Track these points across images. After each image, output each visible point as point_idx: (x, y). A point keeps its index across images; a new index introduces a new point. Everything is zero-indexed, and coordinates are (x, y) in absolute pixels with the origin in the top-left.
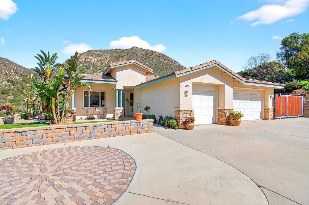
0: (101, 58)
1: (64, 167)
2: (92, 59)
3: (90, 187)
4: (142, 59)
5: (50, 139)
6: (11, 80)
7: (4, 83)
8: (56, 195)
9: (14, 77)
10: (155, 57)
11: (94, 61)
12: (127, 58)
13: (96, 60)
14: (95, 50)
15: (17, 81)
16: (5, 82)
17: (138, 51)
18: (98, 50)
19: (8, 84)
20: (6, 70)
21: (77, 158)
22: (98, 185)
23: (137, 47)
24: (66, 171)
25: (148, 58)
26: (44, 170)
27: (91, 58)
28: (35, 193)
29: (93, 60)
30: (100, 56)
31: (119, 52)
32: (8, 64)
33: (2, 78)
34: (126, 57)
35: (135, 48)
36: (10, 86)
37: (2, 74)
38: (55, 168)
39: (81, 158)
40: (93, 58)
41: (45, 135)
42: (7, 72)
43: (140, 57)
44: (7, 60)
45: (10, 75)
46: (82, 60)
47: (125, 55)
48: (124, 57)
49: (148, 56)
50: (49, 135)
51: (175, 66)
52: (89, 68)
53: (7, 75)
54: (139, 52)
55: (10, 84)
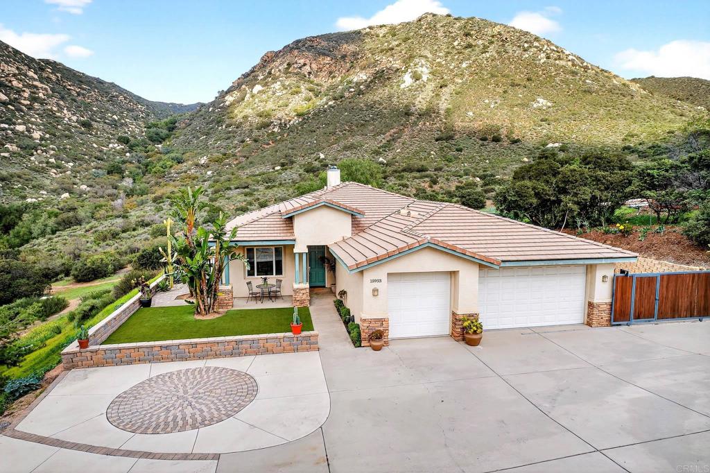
0: (329, 59)
1: (201, 391)
2: (305, 65)
3: (213, 410)
4: (448, 53)
5: (192, 354)
6: (125, 137)
7: (111, 146)
8: (192, 411)
9: (130, 129)
10: (492, 42)
11: (309, 69)
12: (403, 52)
13: (314, 66)
14: (313, 37)
15: (135, 138)
16: (113, 143)
17: (438, 26)
18: (321, 37)
19: (119, 147)
20: (114, 113)
21: (212, 384)
22: (218, 410)
23: (434, 15)
24: (201, 395)
25: (469, 46)
26: (186, 392)
27: (302, 61)
28: (180, 408)
29: (307, 68)
30: (327, 52)
31: (381, 35)
32: (117, 97)
33: (107, 133)
34: (399, 48)
35: (430, 18)
36: (122, 152)
37: (106, 123)
38: (193, 391)
39: (216, 384)
40: (308, 62)
41: (187, 351)
42: (115, 117)
43: (444, 47)
44: (113, 85)
45: (122, 124)
46: (280, 71)
47: (397, 43)
48: (394, 51)
49: (470, 40)
50: (191, 350)
51: (558, 68)
52: (297, 93)
53: (115, 124)
54: (442, 29)
55: (123, 147)
